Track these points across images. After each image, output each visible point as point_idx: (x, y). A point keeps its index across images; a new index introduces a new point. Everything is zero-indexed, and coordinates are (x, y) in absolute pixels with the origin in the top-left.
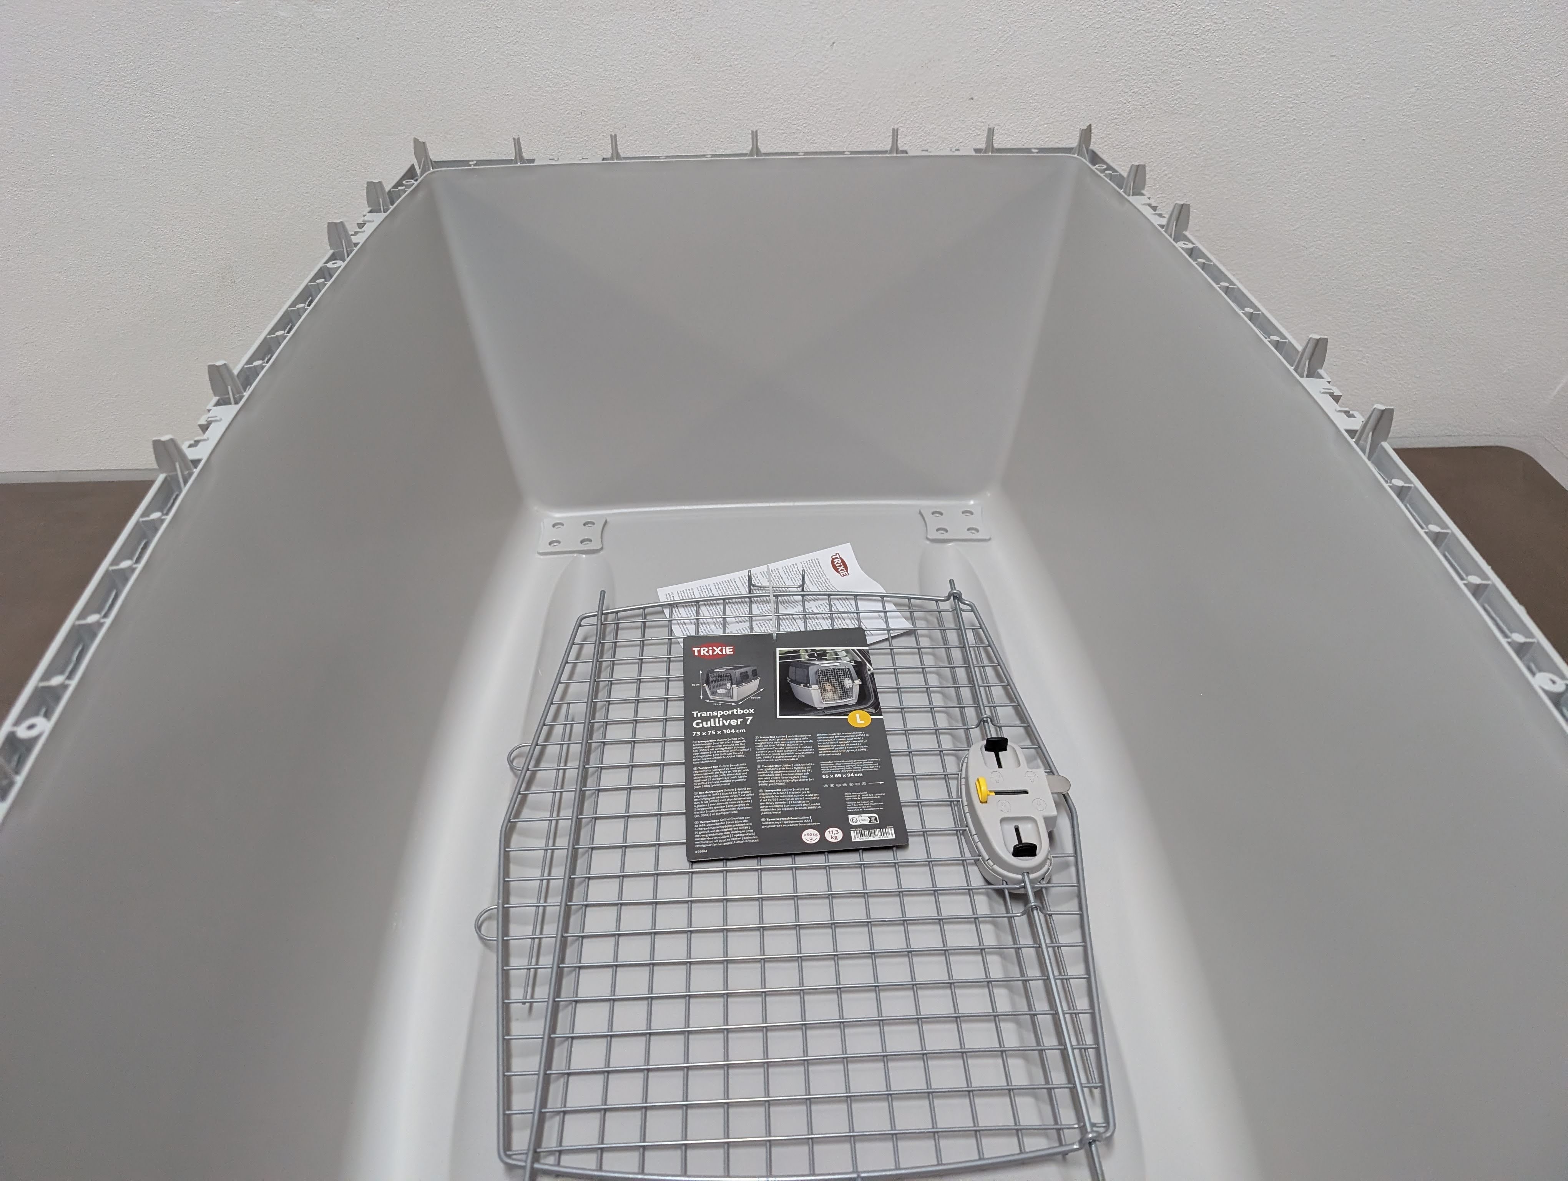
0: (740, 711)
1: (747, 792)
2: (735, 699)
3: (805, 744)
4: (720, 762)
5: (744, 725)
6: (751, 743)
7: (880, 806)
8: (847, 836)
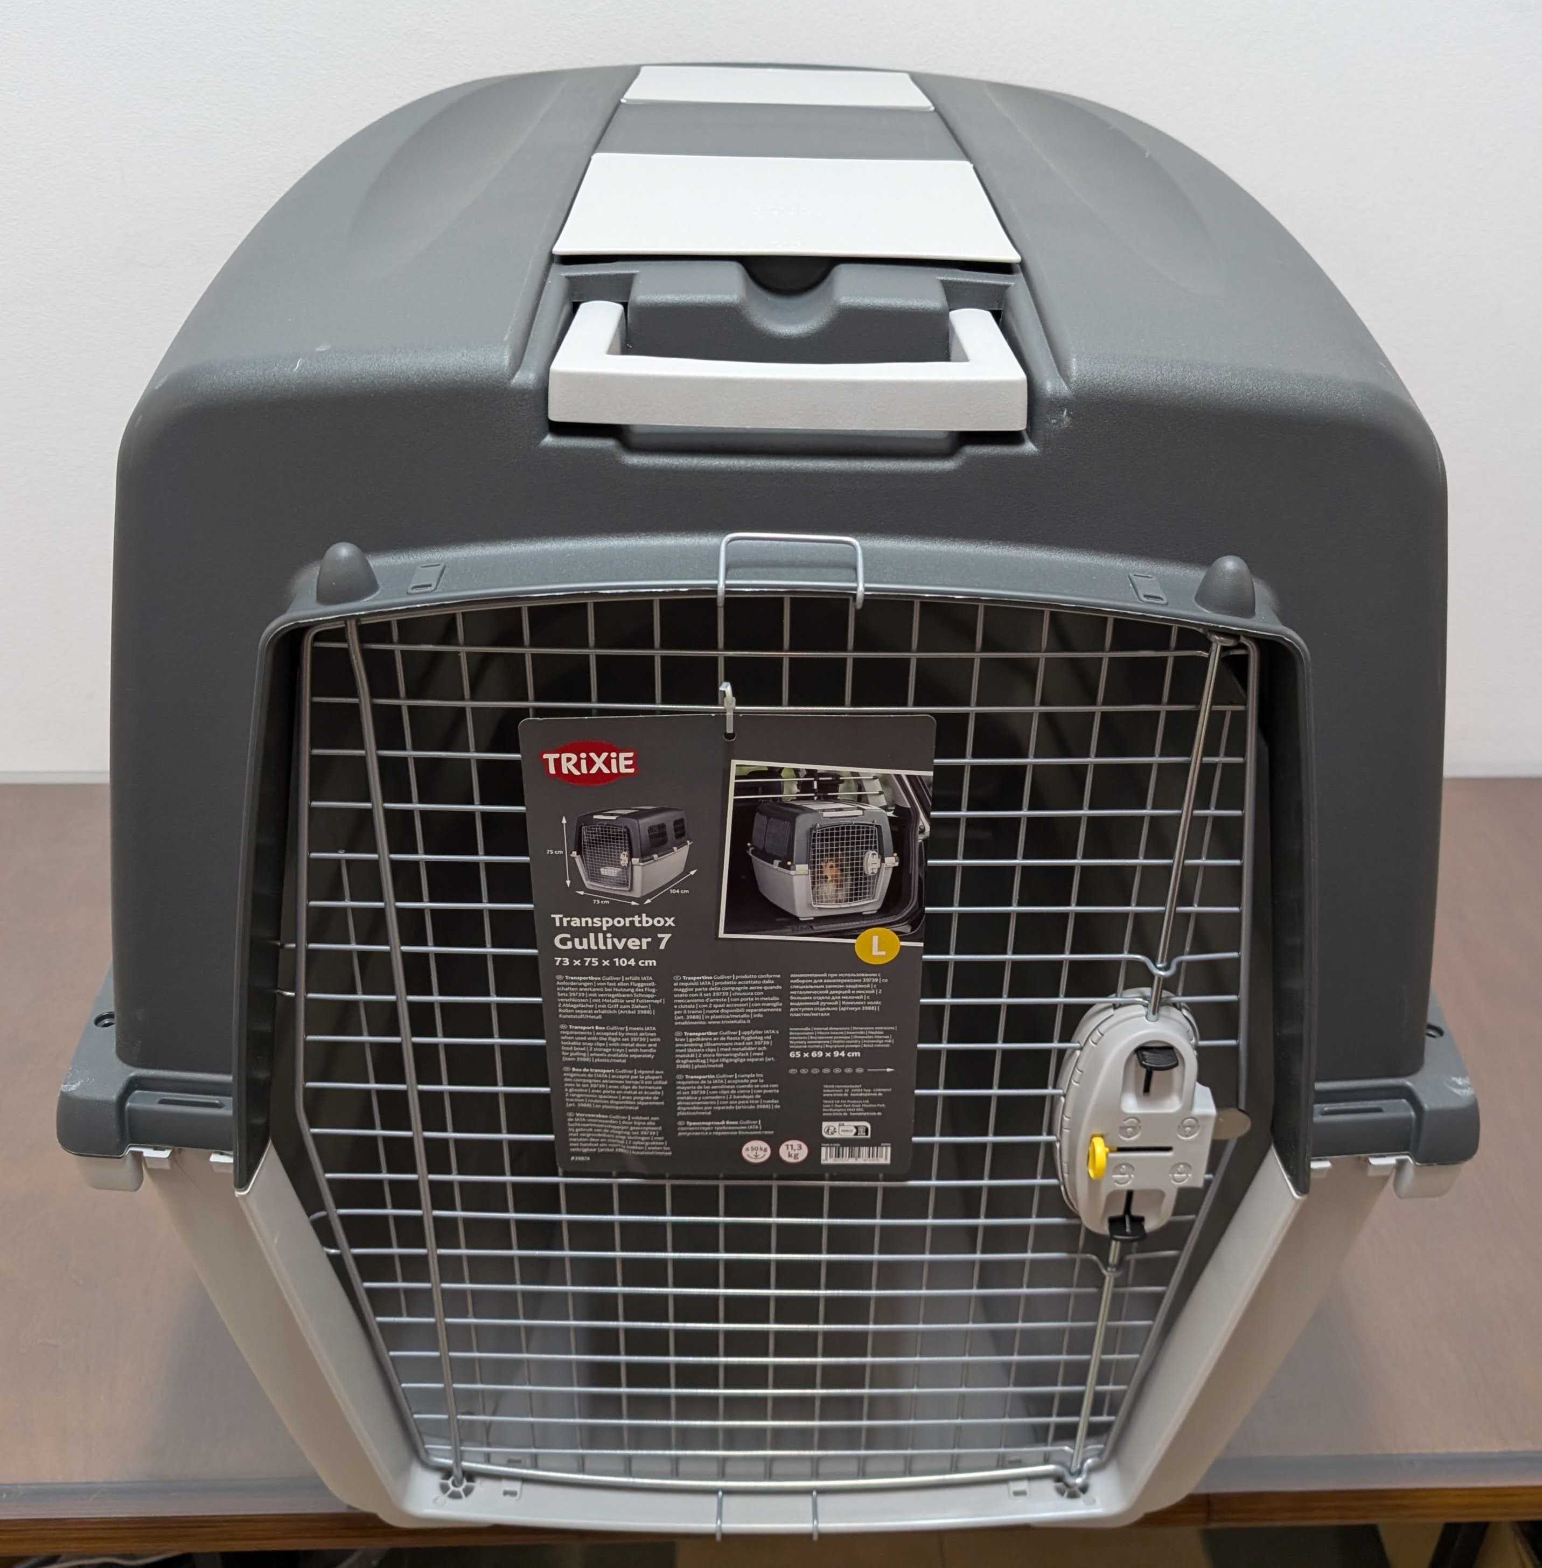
0: (646, 921)
1: (654, 1076)
2: (637, 893)
3: (768, 993)
4: (608, 1021)
5: (651, 952)
6: (665, 990)
7: (876, 1110)
8: (814, 1154)
